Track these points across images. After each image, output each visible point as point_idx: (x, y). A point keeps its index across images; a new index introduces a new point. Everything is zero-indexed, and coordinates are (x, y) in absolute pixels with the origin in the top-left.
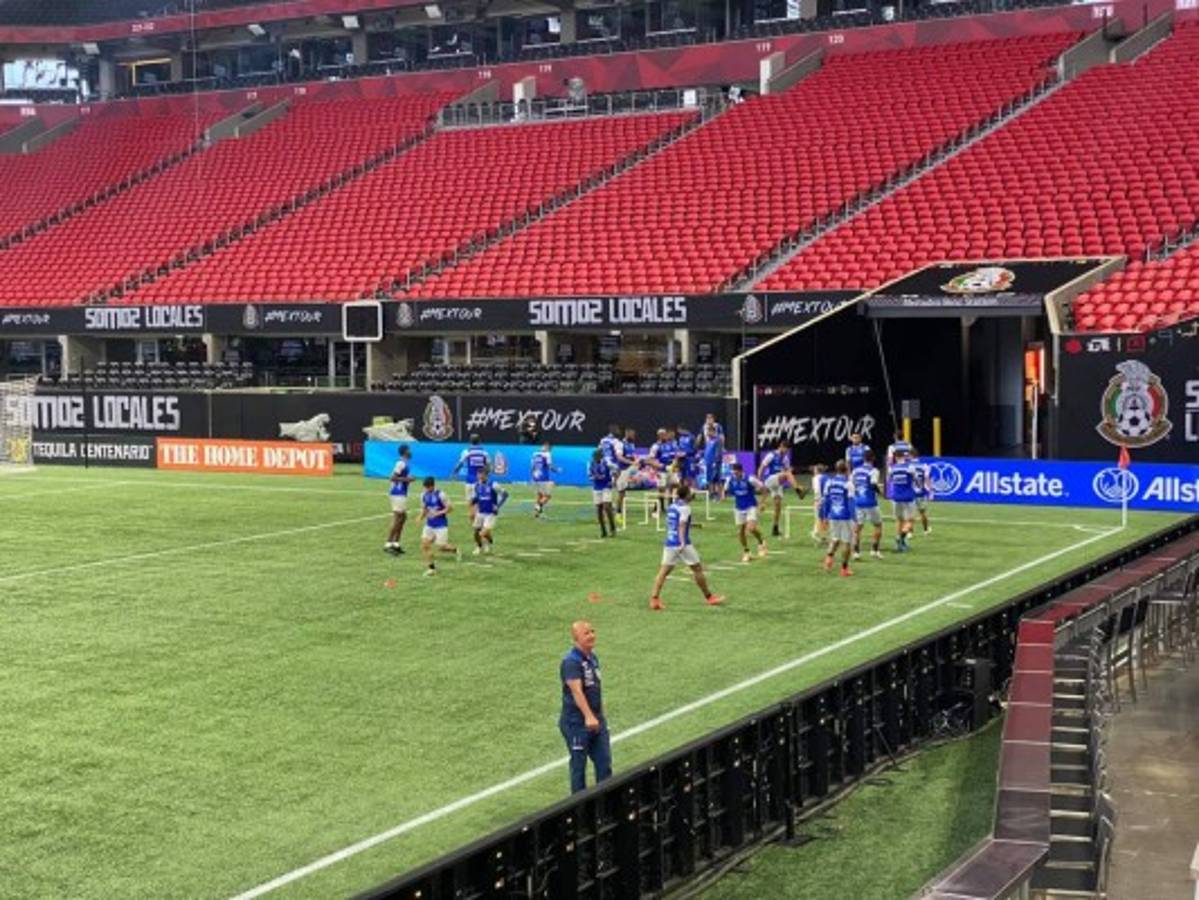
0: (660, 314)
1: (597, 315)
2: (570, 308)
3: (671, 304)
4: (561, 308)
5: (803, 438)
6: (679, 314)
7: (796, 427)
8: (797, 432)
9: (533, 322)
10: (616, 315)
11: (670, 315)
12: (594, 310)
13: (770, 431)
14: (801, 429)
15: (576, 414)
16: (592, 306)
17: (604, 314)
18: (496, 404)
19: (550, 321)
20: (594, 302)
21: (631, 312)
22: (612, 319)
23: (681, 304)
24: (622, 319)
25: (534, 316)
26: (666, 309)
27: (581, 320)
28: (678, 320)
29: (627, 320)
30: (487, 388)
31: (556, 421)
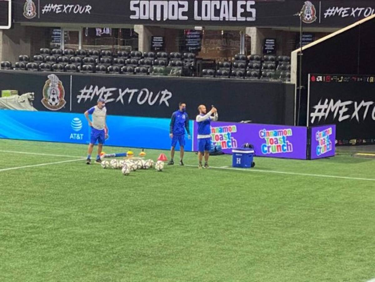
0: (235, 14)
1: (184, 14)
2: (162, 7)
3: (244, 7)
4: (155, 7)
5: (347, 117)
6: (250, 14)
7: (340, 108)
8: (341, 112)
9: (132, 17)
10: (200, 14)
11: (242, 15)
12: (181, 10)
13: (320, 110)
14: (345, 110)
15: (165, 92)
16: (180, 6)
17: (190, 13)
18: (101, 82)
19: (146, 17)
20: (181, 3)
21: (211, 11)
22: (197, 18)
23: (252, 6)
24: (204, 18)
25: (134, 13)
26: (240, 10)
27: (171, 17)
28: (249, 19)
29: (208, 18)
30: (94, 70)
31: (149, 99)
